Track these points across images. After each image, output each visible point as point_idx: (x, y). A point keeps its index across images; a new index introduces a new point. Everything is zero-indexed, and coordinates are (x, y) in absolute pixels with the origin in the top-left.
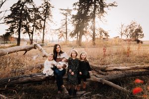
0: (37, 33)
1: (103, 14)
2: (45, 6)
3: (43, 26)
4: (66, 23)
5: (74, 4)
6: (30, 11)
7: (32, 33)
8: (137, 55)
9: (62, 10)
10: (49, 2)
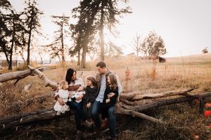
0: (17, 51)
1: (114, 24)
2: (29, 12)
3: (27, 41)
4: (61, 36)
5: (74, 10)
6: (6, 19)
7: (11, 52)
8: (164, 77)
9: (54, 17)
10: (36, 6)
